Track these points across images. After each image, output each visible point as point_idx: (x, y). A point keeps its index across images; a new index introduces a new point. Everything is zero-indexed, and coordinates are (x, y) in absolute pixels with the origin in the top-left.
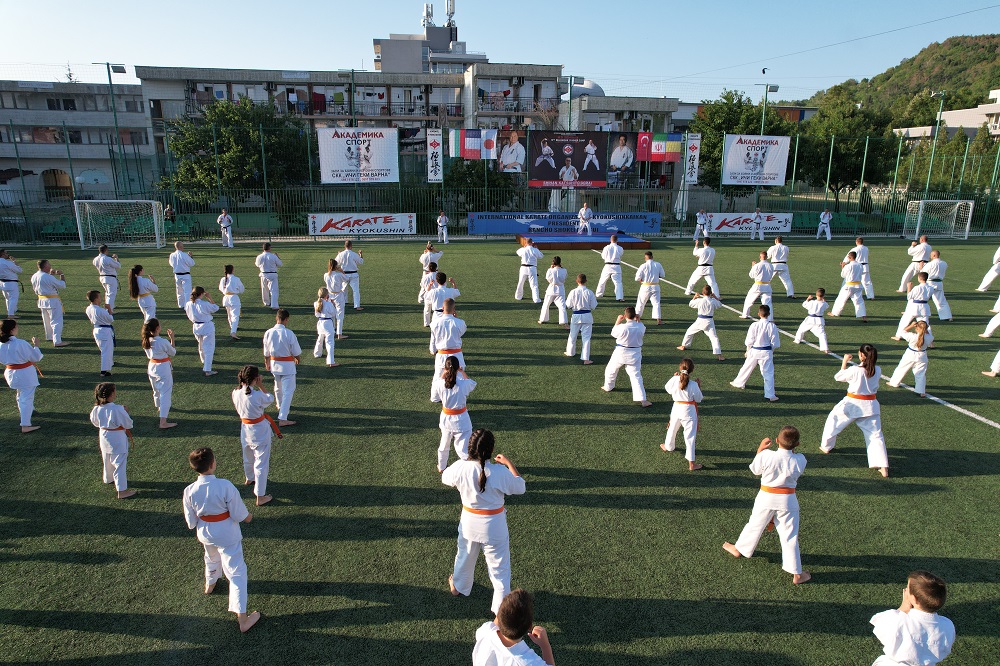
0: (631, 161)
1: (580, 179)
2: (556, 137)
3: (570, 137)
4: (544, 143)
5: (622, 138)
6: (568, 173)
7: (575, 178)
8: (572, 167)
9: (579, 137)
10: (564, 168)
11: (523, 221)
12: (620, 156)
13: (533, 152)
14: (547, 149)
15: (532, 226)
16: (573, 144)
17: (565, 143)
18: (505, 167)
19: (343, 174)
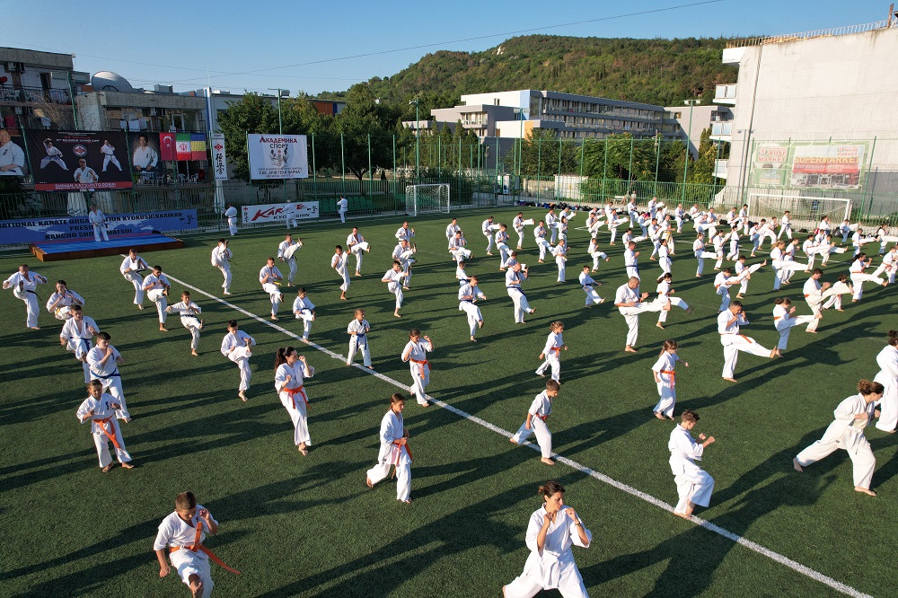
0: (156, 160)
1: (100, 181)
2: (62, 137)
3: (80, 138)
4: (47, 142)
5: (142, 138)
6: (85, 175)
7: (95, 179)
8: (87, 169)
9: (92, 137)
10: (79, 170)
11: (37, 228)
12: (143, 156)
13: (34, 154)
14: (52, 150)
15: (50, 233)
16: (85, 144)
17: (76, 144)
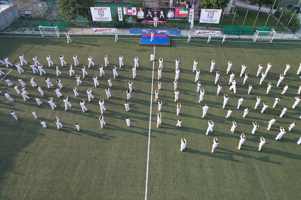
0: (173, 16)
1: (159, 20)
2: (152, 9)
4: (149, 11)
5: (171, 10)
6: (156, 19)
8: (156, 17)
9: (159, 9)
12: (170, 15)
14: (150, 13)
15: (146, 32)
17: (155, 11)
18: (139, 17)
19: (98, 19)
